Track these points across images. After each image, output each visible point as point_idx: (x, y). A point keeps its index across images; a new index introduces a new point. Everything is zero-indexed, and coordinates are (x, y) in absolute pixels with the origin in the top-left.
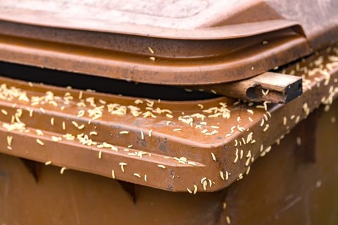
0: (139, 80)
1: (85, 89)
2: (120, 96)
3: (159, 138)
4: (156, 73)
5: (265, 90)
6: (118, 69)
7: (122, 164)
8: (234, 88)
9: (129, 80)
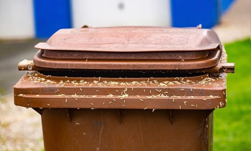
0: (182, 69)
1: (150, 77)
2: (167, 78)
3: (199, 90)
4: (190, 65)
5: (225, 69)
6: (171, 65)
7: (185, 102)
8: (213, 69)
9: (177, 69)
